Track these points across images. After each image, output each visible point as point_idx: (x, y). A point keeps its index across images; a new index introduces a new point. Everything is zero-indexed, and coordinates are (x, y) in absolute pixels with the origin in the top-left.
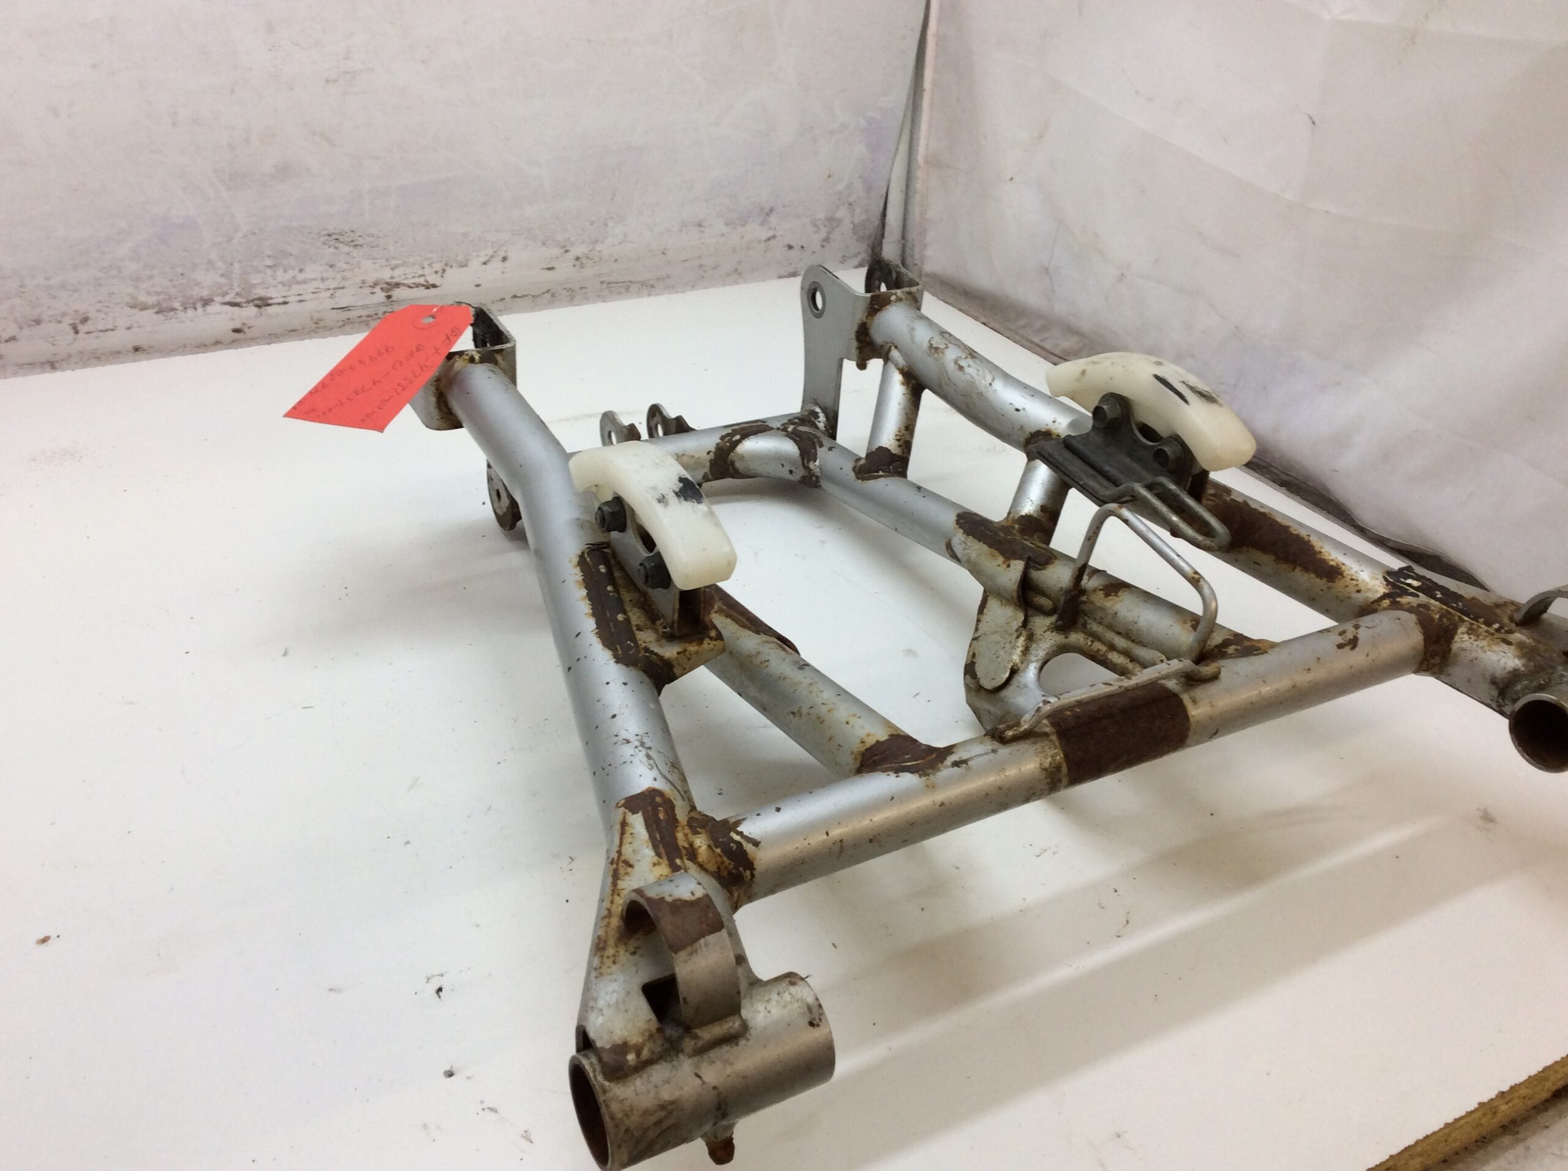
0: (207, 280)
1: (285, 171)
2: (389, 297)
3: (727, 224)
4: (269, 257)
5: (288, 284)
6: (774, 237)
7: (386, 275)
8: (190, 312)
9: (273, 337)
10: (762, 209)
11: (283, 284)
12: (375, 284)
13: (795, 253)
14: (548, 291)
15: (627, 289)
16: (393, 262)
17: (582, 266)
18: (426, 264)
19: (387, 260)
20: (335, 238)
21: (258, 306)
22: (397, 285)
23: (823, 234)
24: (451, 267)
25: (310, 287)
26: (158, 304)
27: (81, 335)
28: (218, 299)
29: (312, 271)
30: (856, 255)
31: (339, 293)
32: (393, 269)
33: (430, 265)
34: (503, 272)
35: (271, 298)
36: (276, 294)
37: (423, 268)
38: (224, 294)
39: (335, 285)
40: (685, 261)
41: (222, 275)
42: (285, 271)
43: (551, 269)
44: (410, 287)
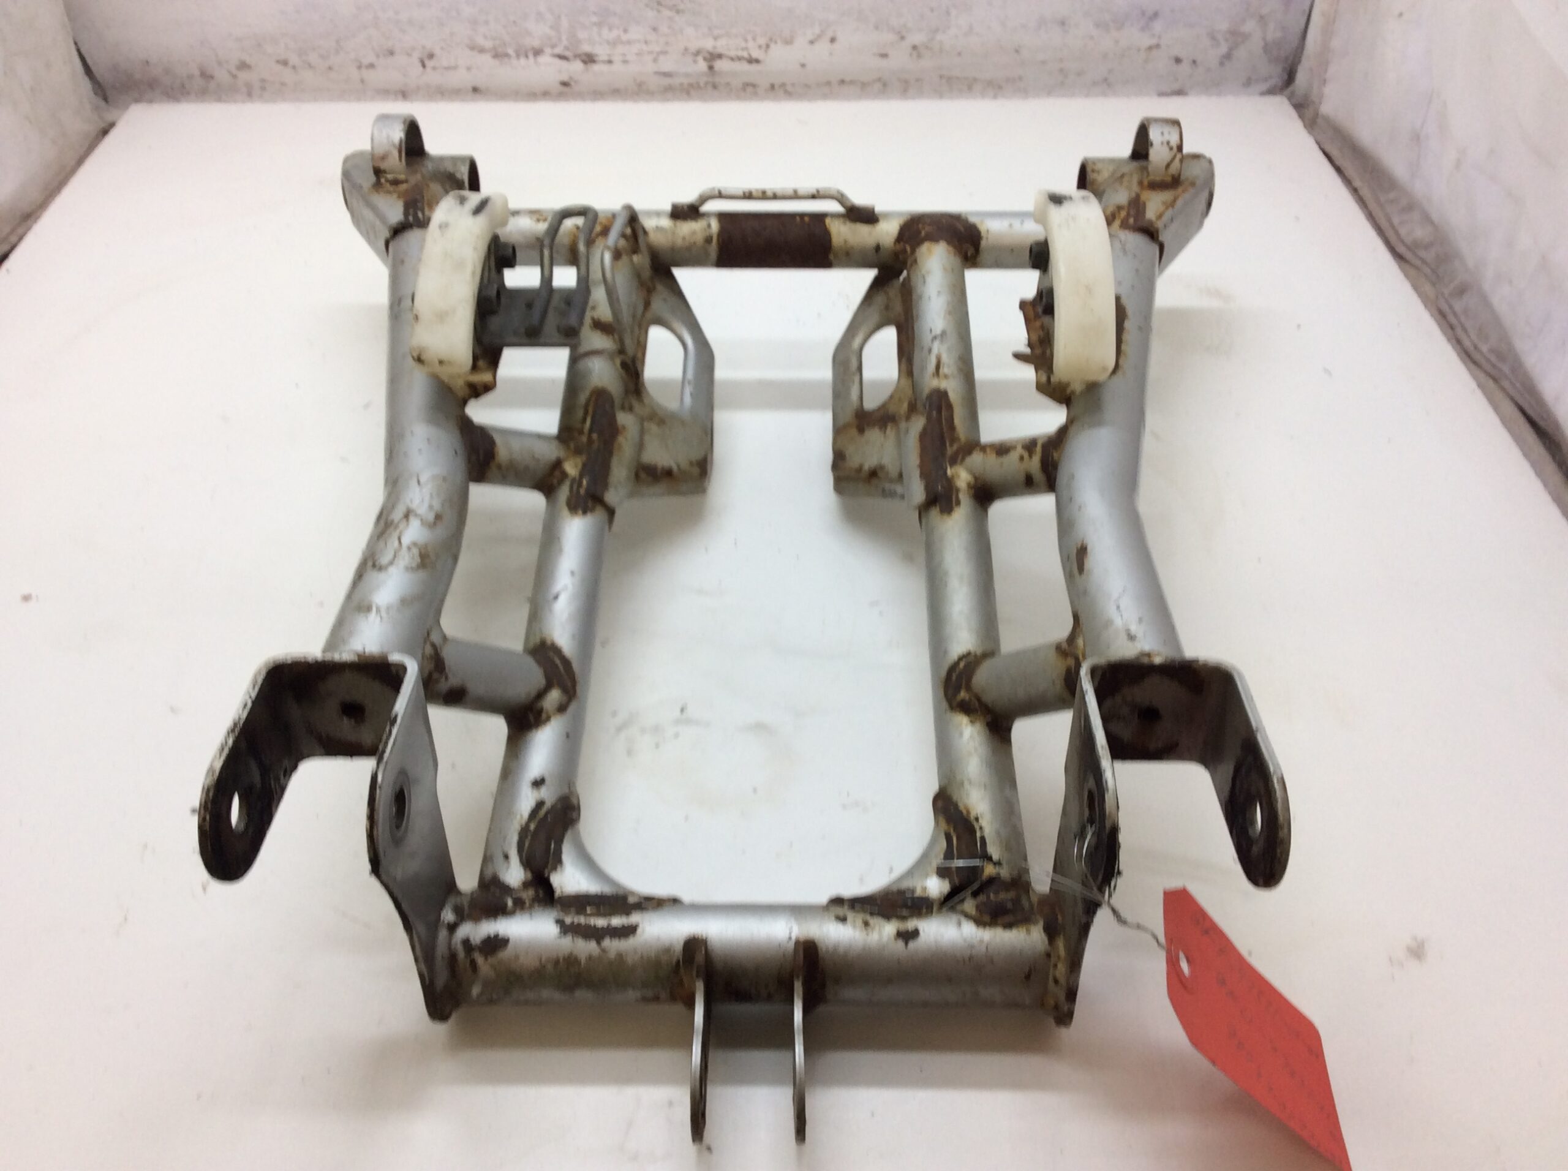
0: (538, 31)
2: (711, 68)
3: (1097, 25)
4: (595, 13)
5: (613, 44)
6: (1158, 46)
7: (709, 44)
8: (523, 61)
9: (598, 94)
10: (1143, 13)
11: (608, 42)
12: (698, 53)
13: (1185, 67)
14: (879, 80)
15: (970, 88)
16: (716, 32)
17: (919, 56)
18: (749, 38)
19: (710, 29)
21: (585, 62)
22: (720, 56)
23: (1224, 49)
24: (776, 42)
25: (635, 48)
26: (494, 48)
27: (428, 69)
28: (548, 50)
29: (636, 33)
30: (1266, 80)
31: (662, 58)
32: (716, 38)
33: (754, 39)
34: (831, 54)
35: (597, 55)
36: (601, 52)
37: (746, 41)
38: (553, 46)
39: (657, 49)
40: (1044, 62)
41: (551, 27)
42: (610, 29)
43: (884, 56)
44: (732, 59)
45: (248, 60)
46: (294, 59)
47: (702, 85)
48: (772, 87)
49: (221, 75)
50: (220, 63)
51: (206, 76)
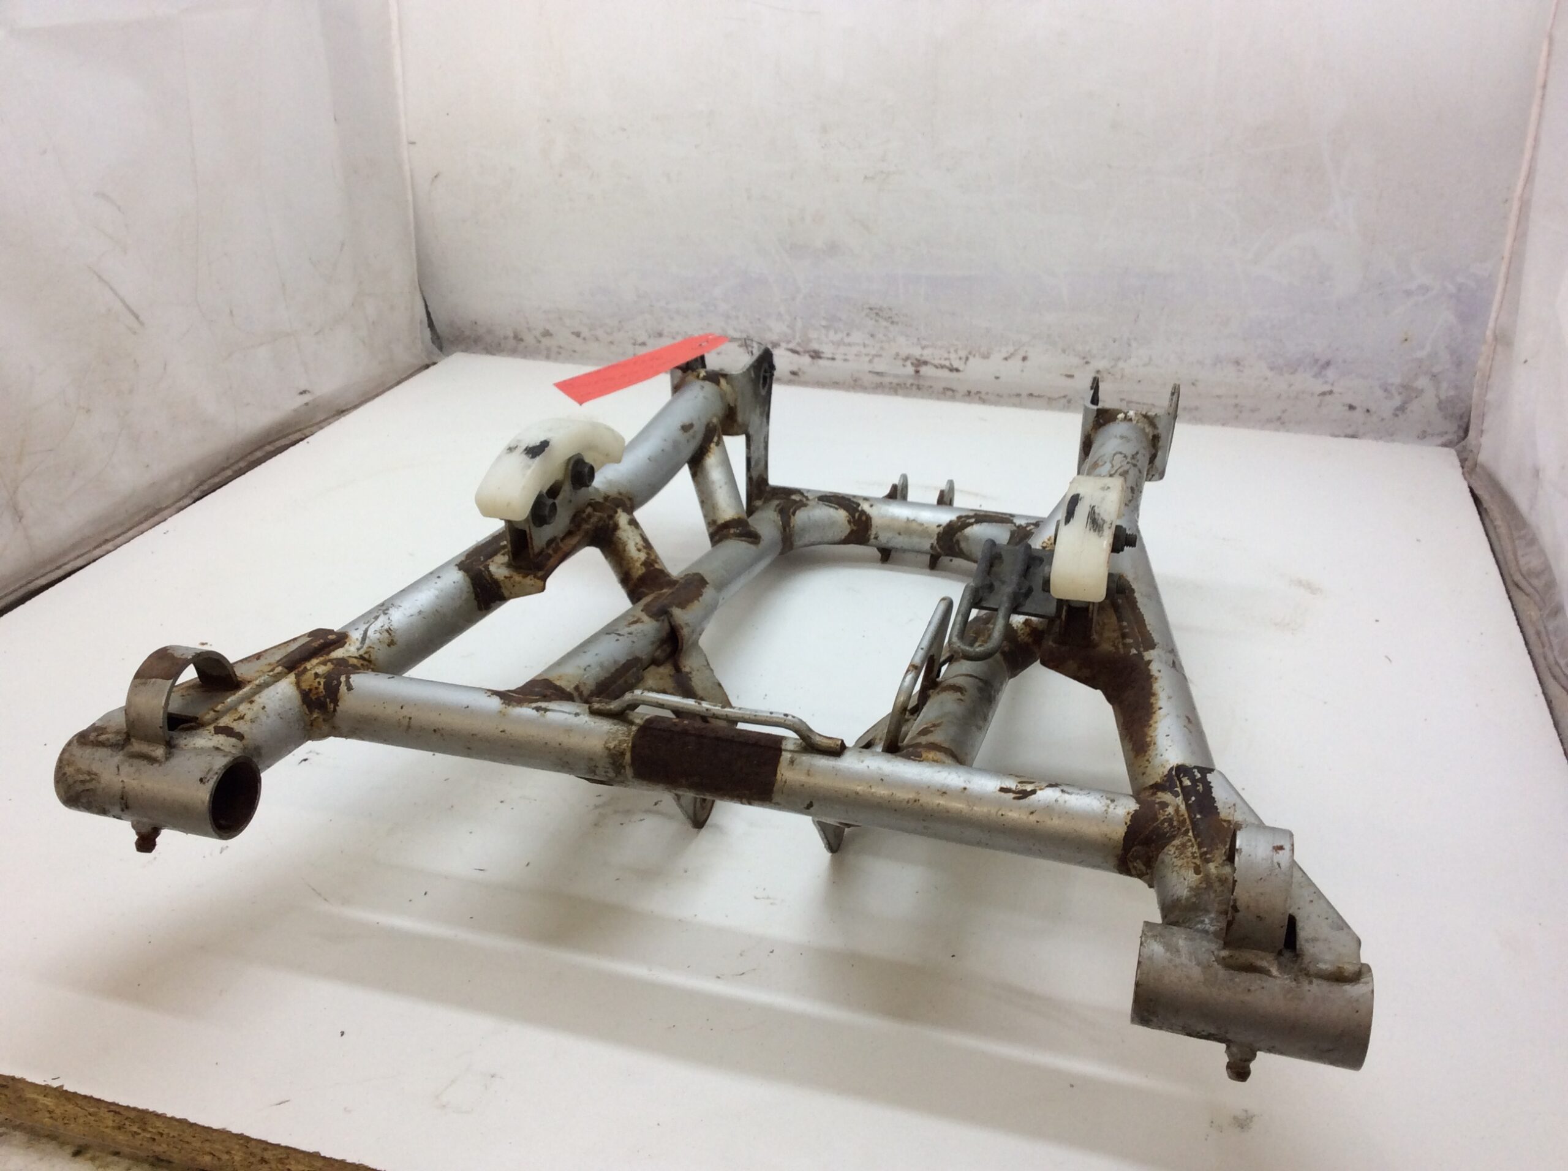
1: (833, 249)
2: (917, 372)
3: (1271, 368)
4: (824, 318)
5: (839, 343)
6: (1331, 392)
7: (917, 352)
9: (820, 384)
11: (833, 343)
12: (907, 359)
13: (1358, 415)
14: (1065, 397)
16: (924, 343)
18: (952, 350)
19: (918, 339)
20: (876, 313)
21: (812, 357)
22: (925, 363)
23: (1397, 401)
24: (974, 356)
25: (854, 350)
28: (783, 345)
29: (857, 337)
30: (1442, 433)
31: (876, 360)
32: (923, 348)
33: (956, 351)
34: (1022, 371)
35: (823, 353)
36: (827, 350)
37: (949, 352)
38: (789, 342)
39: (873, 352)
40: (1219, 397)
41: (788, 326)
42: (836, 333)
43: (1071, 376)
44: (936, 367)
45: (552, 329)
46: (585, 332)
47: (908, 385)
48: (969, 392)
49: (529, 339)
50: (529, 329)
51: (518, 338)
